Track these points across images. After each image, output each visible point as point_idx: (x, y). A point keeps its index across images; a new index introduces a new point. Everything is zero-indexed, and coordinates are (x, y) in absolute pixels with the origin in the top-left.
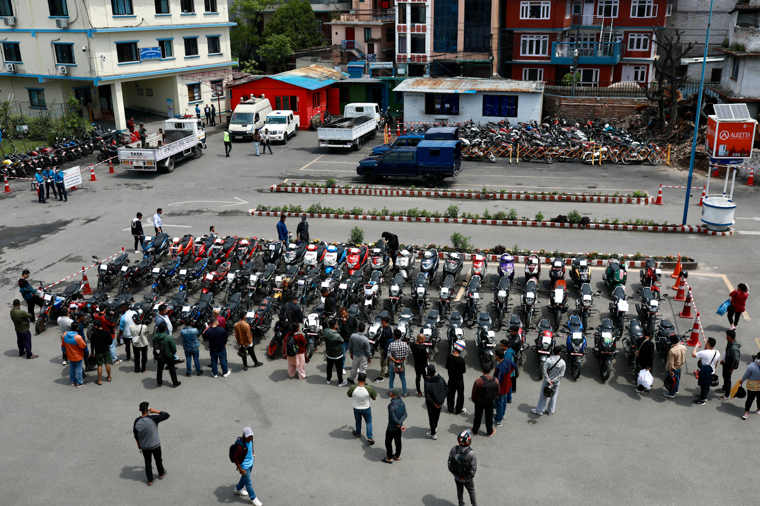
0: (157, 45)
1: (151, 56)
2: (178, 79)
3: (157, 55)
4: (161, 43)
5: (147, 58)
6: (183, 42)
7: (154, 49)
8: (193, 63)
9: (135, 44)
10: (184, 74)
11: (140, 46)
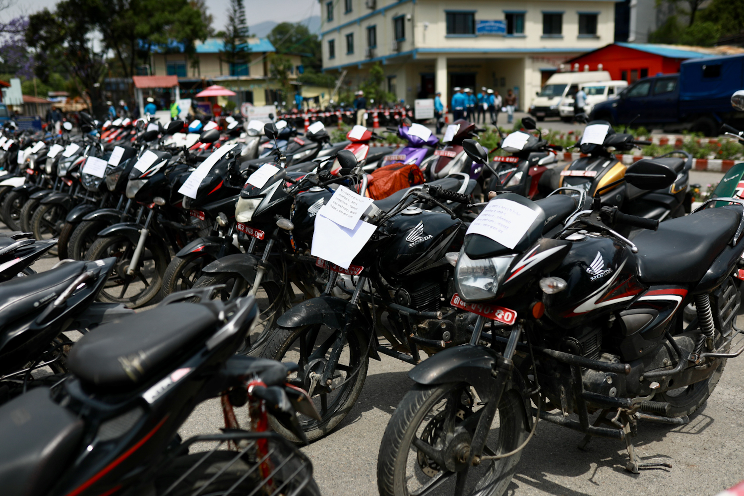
0: (501, 17)
1: (491, 31)
2: (528, 62)
3: (500, 29)
4: (509, 17)
5: (486, 33)
6: (540, 18)
7: (496, 22)
8: (552, 44)
9: (472, 14)
10: (537, 56)
11: (479, 17)
